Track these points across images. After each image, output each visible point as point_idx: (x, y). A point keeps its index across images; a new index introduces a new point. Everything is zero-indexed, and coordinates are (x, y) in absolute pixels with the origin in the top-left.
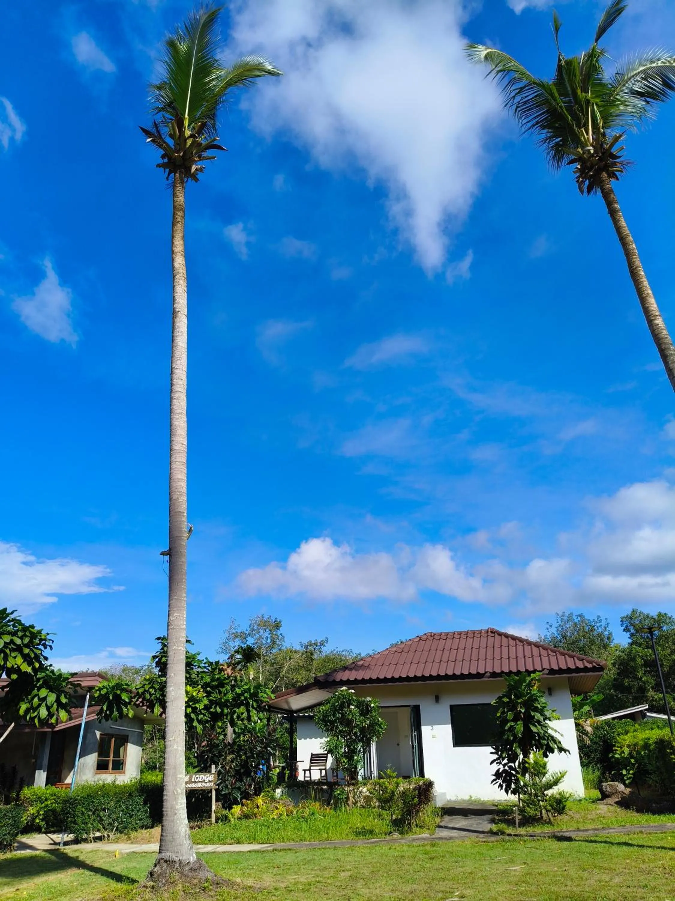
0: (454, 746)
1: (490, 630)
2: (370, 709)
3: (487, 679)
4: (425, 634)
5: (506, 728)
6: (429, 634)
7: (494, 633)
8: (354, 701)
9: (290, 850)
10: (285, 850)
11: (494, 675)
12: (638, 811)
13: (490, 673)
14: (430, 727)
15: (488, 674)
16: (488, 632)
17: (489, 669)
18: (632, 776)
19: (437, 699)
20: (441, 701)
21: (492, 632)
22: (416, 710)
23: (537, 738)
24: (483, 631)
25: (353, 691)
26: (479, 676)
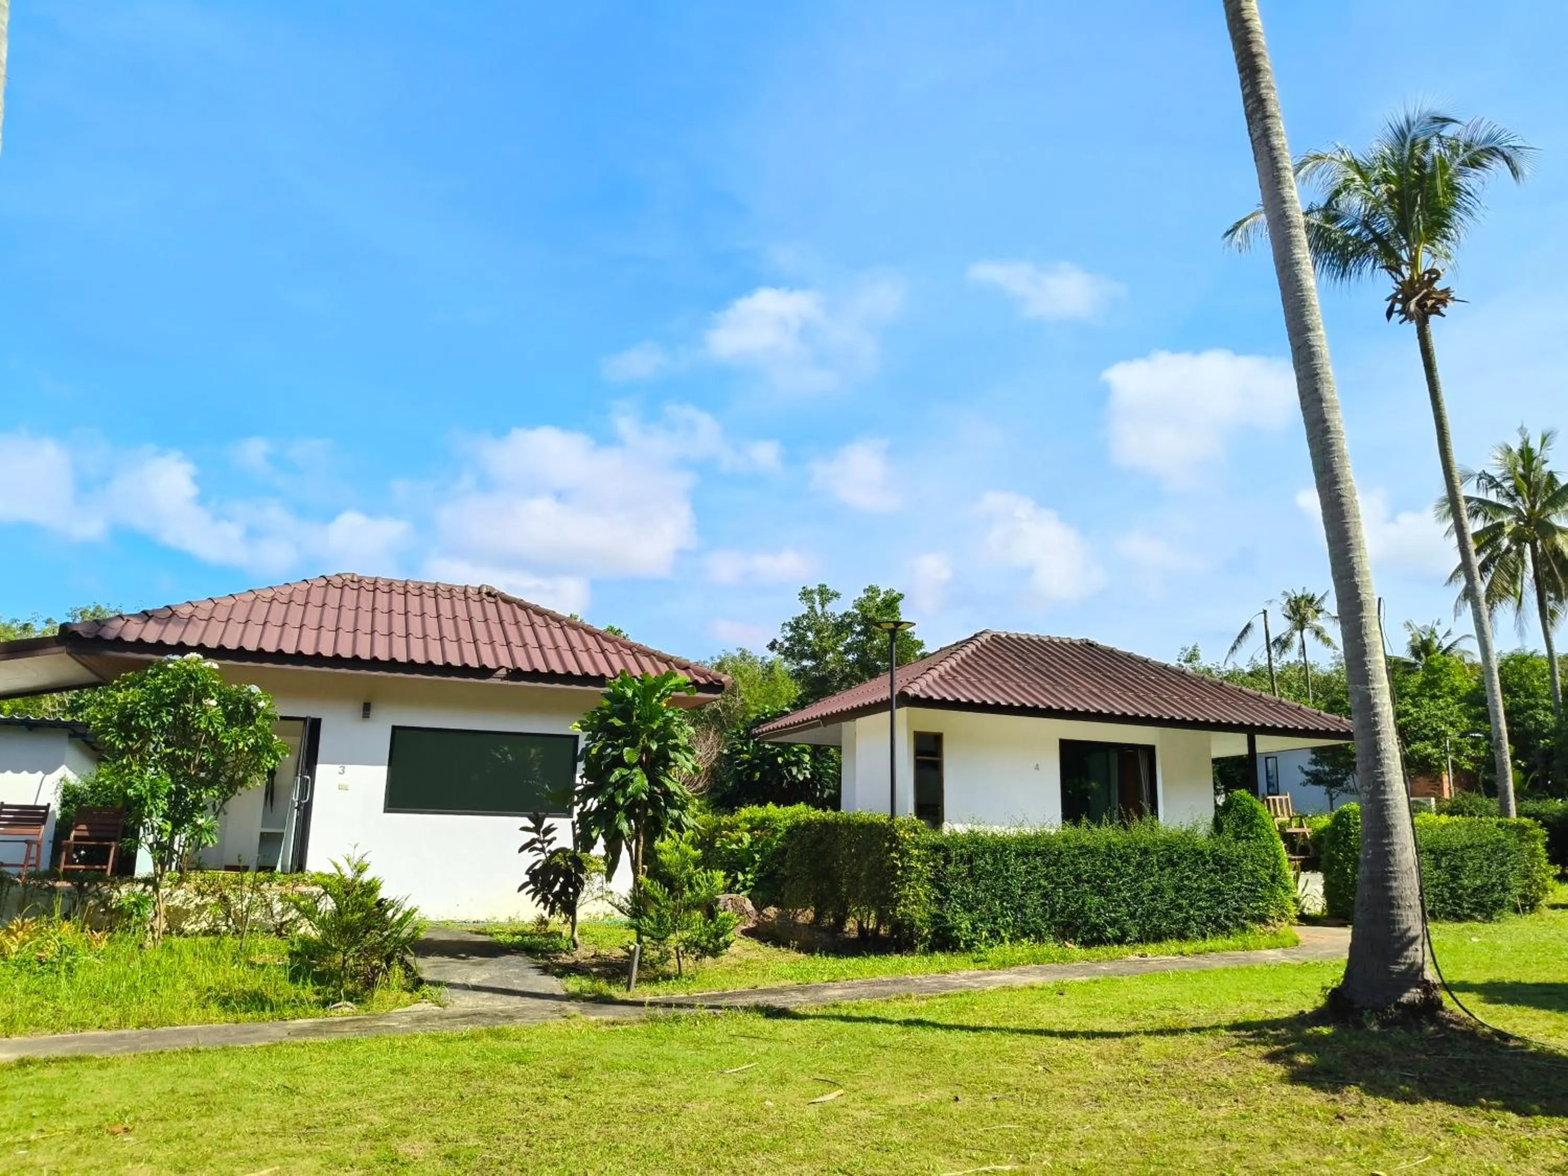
0: (386, 810)
1: (485, 590)
2: (255, 711)
3: (498, 681)
4: (337, 575)
5: (612, 779)
6: (349, 577)
7: (494, 596)
8: (214, 690)
9: (79, 1059)
10: (64, 1060)
11: (516, 674)
12: (799, 950)
13: (508, 669)
14: (337, 768)
15: (503, 672)
16: (479, 593)
17: (506, 662)
18: (752, 883)
19: (367, 710)
20: (373, 713)
21: (489, 594)
22: (314, 727)
23: (663, 804)
24: (470, 590)
25: (216, 666)
26: (484, 672)
